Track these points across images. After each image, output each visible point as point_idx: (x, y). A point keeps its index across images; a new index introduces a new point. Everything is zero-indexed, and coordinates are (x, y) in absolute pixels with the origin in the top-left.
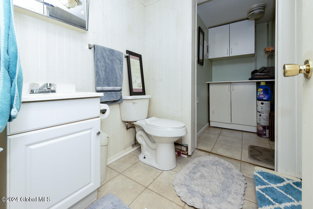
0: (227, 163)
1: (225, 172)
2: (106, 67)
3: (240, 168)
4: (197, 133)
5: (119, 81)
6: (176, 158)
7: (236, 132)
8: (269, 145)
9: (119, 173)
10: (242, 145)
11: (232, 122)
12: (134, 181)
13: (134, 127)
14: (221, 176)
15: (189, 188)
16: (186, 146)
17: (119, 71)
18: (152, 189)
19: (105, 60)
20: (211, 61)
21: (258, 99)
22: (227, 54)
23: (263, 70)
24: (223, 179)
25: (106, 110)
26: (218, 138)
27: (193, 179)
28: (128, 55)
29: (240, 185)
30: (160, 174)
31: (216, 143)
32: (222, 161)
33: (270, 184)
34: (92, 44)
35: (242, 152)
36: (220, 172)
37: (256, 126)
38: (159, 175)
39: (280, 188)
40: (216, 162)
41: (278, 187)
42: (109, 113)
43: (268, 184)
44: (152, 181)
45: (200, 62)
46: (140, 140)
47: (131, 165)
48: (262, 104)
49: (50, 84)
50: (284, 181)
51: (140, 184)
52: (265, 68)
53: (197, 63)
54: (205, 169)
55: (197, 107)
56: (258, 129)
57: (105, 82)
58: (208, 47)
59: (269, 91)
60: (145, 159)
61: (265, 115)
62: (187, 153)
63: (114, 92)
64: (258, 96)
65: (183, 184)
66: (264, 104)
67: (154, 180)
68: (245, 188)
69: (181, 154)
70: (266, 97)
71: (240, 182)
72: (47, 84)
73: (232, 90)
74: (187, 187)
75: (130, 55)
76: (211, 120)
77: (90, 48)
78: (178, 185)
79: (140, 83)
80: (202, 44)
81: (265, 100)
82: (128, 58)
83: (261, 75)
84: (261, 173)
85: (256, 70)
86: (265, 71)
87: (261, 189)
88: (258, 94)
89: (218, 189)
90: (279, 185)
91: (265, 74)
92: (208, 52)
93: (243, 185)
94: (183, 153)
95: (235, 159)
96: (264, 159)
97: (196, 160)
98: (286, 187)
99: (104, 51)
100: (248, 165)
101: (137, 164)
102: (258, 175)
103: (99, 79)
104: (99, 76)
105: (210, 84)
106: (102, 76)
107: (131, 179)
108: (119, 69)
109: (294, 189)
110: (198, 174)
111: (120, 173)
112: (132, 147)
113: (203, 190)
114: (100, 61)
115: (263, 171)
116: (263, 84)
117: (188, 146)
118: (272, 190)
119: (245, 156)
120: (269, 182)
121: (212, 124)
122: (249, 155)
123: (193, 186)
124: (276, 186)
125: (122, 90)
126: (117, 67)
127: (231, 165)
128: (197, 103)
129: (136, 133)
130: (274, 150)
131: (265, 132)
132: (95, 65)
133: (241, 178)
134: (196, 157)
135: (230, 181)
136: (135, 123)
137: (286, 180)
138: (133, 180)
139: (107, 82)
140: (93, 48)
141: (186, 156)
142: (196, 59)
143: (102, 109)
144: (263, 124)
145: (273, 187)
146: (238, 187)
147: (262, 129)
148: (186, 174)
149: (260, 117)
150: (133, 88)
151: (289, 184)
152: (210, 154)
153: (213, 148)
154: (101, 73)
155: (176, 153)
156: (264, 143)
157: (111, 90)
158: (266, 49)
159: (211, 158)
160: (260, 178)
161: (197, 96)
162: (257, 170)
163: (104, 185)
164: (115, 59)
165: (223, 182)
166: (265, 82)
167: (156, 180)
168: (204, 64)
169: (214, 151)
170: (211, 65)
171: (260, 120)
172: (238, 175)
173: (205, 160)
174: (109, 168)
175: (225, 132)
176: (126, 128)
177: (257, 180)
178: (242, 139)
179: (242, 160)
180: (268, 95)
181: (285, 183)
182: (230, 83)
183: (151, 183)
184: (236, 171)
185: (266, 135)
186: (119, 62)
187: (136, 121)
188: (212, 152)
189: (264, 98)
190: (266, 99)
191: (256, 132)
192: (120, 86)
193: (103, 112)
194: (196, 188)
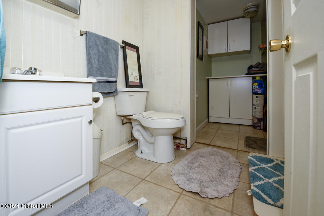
0: (224, 153)
1: (222, 161)
2: (99, 55)
3: (236, 156)
4: (196, 127)
5: (114, 71)
6: (175, 151)
7: (233, 126)
8: (263, 135)
9: (113, 168)
10: (239, 137)
11: (230, 117)
12: (131, 174)
13: (131, 123)
14: (218, 164)
15: (187, 176)
16: (185, 139)
17: (114, 61)
18: (149, 180)
19: (98, 49)
20: (210, 56)
21: (254, 93)
22: (226, 50)
23: (258, 65)
24: (220, 166)
25: (99, 98)
26: (217, 131)
27: (191, 169)
28: (124, 45)
29: (236, 170)
30: (157, 166)
31: (215, 136)
32: (220, 151)
33: (262, 164)
34: (84, 30)
35: (238, 143)
36: (217, 161)
37: (252, 119)
38: (157, 168)
39: (270, 167)
40: (215, 152)
41: (268, 167)
42: (102, 102)
43: (260, 165)
44: (149, 173)
45: (200, 57)
46: (136, 135)
47: (128, 160)
48: (257, 97)
49: (35, 69)
50: (274, 161)
51: (137, 177)
52: (260, 64)
53: (196, 57)
54: (204, 159)
55: (196, 102)
56: (253, 121)
57: (98, 72)
58: (207, 42)
59: (263, 85)
60: (142, 154)
61: (260, 108)
62: (186, 146)
63: (108, 83)
64: (253, 90)
65: (182, 173)
66: (259, 98)
67: (152, 172)
68: (240, 172)
69: (180, 147)
70: (261, 90)
71: (236, 168)
72: (32, 68)
73: (230, 85)
74: (185, 176)
75: (126, 46)
76: (210, 115)
77: (82, 35)
78: (176, 174)
79: (137, 76)
80: (201, 39)
81: (259, 94)
82: (124, 49)
83: (257, 70)
84: (254, 157)
85: (252, 66)
86: (260, 66)
87: (254, 170)
88: (254, 88)
89: (215, 175)
90: (269, 165)
91: (260, 69)
92: (207, 47)
93: (239, 170)
94: (182, 146)
95: (232, 149)
96: (258, 147)
97: (195, 152)
98: (275, 166)
99: (97, 39)
100: (244, 153)
101: (134, 159)
102: (252, 158)
103: (91, 67)
104: (92, 65)
105: (209, 79)
106: (94, 65)
107: (127, 173)
108: (114, 59)
109: (281, 167)
110: (197, 164)
111: (115, 169)
112: (128, 143)
113: (201, 177)
114: (93, 49)
115: (256, 155)
116: (258, 78)
117: (187, 139)
118: (263, 169)
119: (242, 145)
120: (261, 163)
121: (211, 120)
122: (245, 145)
123: (191, 174)
124: (267, 166)
125: (118, 82)
126: (112, 57)
127: (228, 154)
128: (197, 97)
129: (132, 128)
130: (266, 139)
131: (259, 124)
132: (87, 52)
133: (237, 164)
134: (195, 150)
135: (227, 167)
136: (131, 117)
137: (276, 161)
138: (129, 174)
139: (101, 72)
140: (86, 34)
141: (185, 149)
142: (195, 53)
143: (94, 97)
144: (257, 117)
145: (264, 167)
146: (233, 172)
147: (257, 121)
148: (184, 165)
149: (256, 110)
150: (129, 81)
151: (278, 163)
152: (209, 146)
153: (212, 141)
154: (93, 62)
155: (175, 147)
156: (258, 134)
157: (105, 80)
158: (260, 46)
159: (210, 149)
160: (254, 161)
161: (196, 90)
162: (252, 155)
163: (97, 180)
164: (110, 48)
165: (221, 169)
166: (259, 77)
167: (153, 172)
168: (204, 59)
169: (212, 144)
170: (211, 61)
171: (255, 113)
172: (234, 162)
173: (203, 152)
174: (102, 165)
175: (223, 127)
176: (121, 123)
177: (250, 163)
178: (239, 132)
179: (239, 149)
180: (263, 89)
181: (274, 163)
182: (229, 78)
183: (148, 176)
184: (232, 159)
185: (260, 127)
186: (114, 52)
187: (133, 115)
188: (211, 144)
189: (258, 92)
190: (260, 92)
191: (252, 125)
192: (115, 77)
193: (96, 100)
194: (194, 176)
